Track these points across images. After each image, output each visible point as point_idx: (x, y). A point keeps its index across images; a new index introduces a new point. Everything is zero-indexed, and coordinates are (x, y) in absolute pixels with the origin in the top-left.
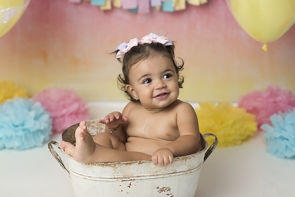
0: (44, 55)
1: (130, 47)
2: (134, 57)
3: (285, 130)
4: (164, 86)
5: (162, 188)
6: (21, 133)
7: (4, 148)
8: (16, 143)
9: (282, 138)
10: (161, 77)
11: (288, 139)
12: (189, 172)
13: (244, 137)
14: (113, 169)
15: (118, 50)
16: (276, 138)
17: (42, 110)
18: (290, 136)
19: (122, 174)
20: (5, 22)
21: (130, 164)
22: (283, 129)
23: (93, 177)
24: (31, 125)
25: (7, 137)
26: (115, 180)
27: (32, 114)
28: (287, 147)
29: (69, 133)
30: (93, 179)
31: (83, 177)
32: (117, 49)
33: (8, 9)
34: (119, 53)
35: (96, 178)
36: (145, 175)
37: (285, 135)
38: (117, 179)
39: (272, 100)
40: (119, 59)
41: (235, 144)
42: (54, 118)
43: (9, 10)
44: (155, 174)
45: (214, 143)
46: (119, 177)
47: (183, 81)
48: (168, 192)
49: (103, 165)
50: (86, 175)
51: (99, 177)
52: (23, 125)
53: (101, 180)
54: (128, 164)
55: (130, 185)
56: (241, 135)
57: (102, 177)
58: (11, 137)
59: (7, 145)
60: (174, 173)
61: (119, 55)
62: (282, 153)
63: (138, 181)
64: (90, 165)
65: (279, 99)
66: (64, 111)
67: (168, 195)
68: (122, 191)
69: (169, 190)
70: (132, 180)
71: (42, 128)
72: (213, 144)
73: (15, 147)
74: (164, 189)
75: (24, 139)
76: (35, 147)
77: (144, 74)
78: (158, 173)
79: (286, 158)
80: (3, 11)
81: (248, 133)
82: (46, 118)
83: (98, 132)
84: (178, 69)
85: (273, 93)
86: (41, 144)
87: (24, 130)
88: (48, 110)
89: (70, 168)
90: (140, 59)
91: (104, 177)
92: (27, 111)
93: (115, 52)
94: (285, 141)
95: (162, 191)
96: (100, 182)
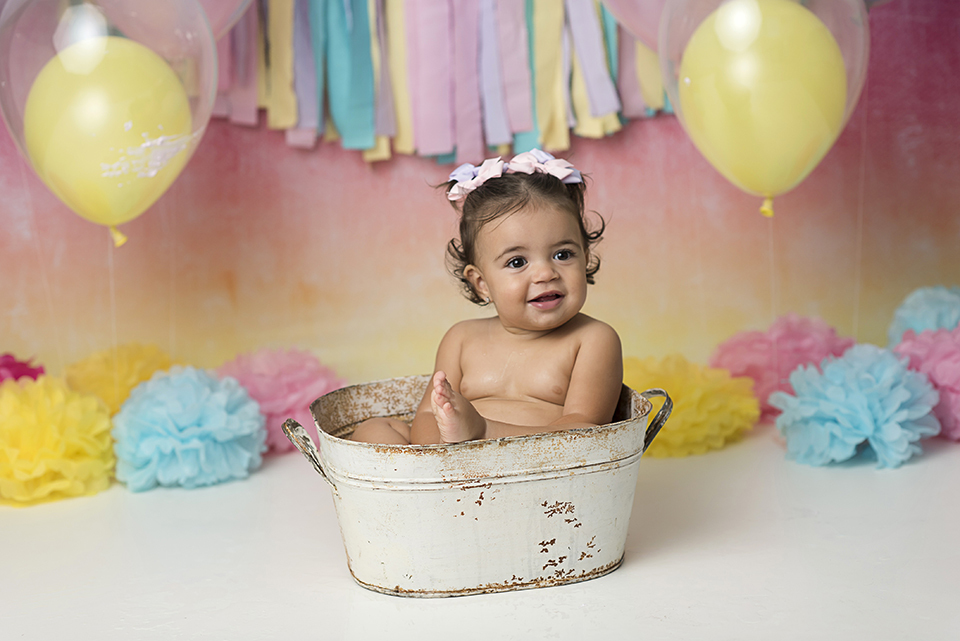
0: (229, 281)
1: (483, 178)
2: (492, 204)
3: (826, 398)
4: (555, 276)
5: (554, 504)
6: (195, 443)
7: (158, 484)
8: (184, 470)
9: (822, 419)
10: (549, 258)
11: (835, 421)
12: (614, 465)
13: (729, 432)
14: (441, 459)
15: (455, 182)
16: (806, 421)
17: (241, 392)
18: (837, 411)
19: (461, 471)
20: (153, 173)
21: (481, 446)
22: (819, 396)
23: (394, 483)
24: (219, 424)
25: (162, 456)
26: (447, 486)
27: (221, 398)
28: (833, 437)
29: (325, 407)
30: (394, 488)
31: (371, 486)
32: (452, 179)
33: (160, 139)
34: (455, 190)
35: (402, 483)
36: (514, 472)
37: (827, 409)
38: (450, 485)
39: (789, 345)
40: (453, 203)
41: (710, 449)
42: (270, 416)
43: (162, 142)
44: (538, 469)
45: (664, 407)
46: (455, 478)
47: (598, 268)
48: (569, 516)
49: (418, 450)
50: (378, 479)
51: (408, 480)
52: (199, 425)
53: (415, 487)
54: (475, 445)
55: (481, 497)
56: (723, 427)
57: (416, 480)
58: (173, 453)
59: (162, 479)
60: (580, 467)
61: (454, 195)
62: (821, 455)
63: (499, 487)
64: (388, 453)
65: (806, 343)
66: (293, 398)
67: (569, 521)
68: (462, 514)
69: (571, 509)
70: (484, 485)
71: (246, 431)
72: (663, 409)
73: (182, 481)
74: (559, 507)
75: (202, 457)
76: (231, 479)
77: (512, 245)
78: (544, 468)
79: (833, 463)
80: (148, 144)
81: (738, 423)
82: (252, 408)
83: (390, 408)
84: (587, 239)
85: (793, 332)
86: (244, 474)
87: (202, 438)
88: (255, 395)
89: (338, 471)
90: (504, 209)
91: (421, 480)
92: (207, 391)
93: (447, 183)
94: (829, 426)
95: (554, 511)
96: (413, 495)
